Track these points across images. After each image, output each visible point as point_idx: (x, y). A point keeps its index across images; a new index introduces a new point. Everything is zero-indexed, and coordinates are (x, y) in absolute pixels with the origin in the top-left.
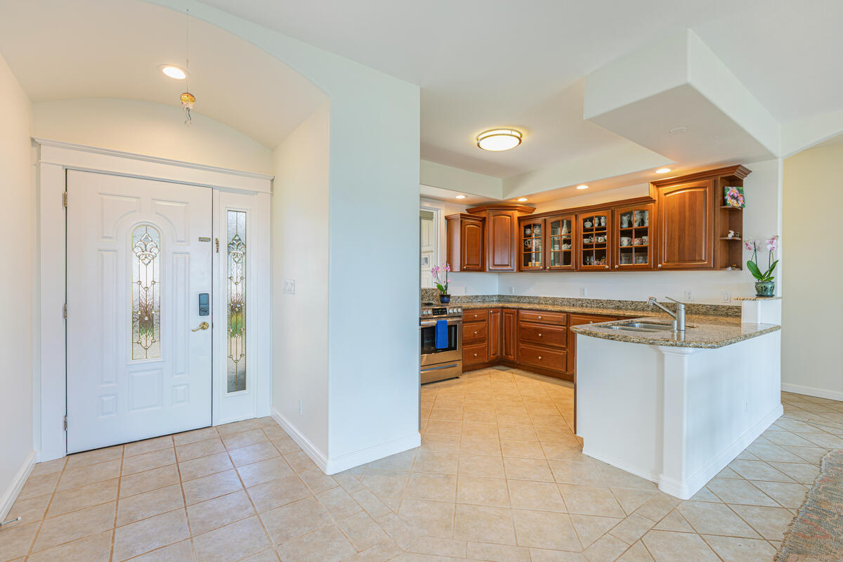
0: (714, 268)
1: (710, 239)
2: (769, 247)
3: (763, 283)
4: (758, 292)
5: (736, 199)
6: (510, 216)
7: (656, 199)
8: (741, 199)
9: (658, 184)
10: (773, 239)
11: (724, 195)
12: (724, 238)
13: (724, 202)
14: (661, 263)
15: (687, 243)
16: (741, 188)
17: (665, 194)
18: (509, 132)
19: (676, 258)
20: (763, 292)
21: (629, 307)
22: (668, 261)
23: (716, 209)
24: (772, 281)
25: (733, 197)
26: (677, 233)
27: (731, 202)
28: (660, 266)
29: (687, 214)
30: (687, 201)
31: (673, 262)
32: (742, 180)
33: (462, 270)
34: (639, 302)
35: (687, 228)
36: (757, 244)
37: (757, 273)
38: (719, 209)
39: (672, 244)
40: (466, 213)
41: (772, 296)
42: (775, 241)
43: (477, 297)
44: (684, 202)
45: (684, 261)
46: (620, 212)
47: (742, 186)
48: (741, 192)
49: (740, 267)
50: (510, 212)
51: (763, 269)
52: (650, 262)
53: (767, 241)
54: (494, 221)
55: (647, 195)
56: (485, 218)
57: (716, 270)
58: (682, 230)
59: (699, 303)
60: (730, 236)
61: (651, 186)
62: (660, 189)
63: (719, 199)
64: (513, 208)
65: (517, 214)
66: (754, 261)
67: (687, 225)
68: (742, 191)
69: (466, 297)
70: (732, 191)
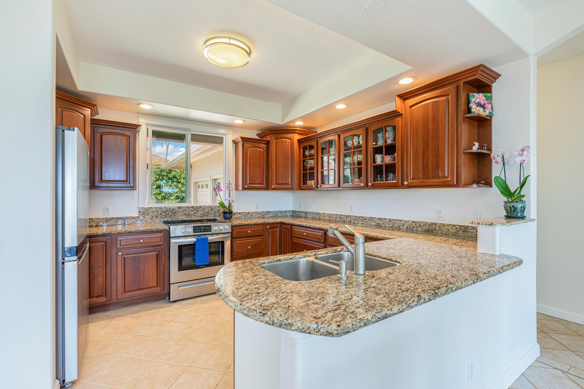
0: (457, 185)
1: (452, 152)
2: (519, 160)
3: (512, 202)
4: (507, 213)
5: (483, 106)
6: (290, 139)
7: (403, 113)
8: (489, 106)
9: (404, 97)
10: (523, 150)
11: (468, 102)
12: (469, 151)
13: (469, 110)
14: (407, 181)
15: (430, 157)
16: (488, 95)
17: (411, 107)
18: (227, 40)
19: (421, 175)
20: (513, 214)
21: (388, 225)
22: (414, 179)
23: (459, 118)
24: (523, 199)
25: (479, 105)
26: (421, 147)
27: (476, 110)
28: (406, 183)
29: (431, 126)
30: (430, 111)
31: (419, 179)
32: (491, 86)
33: (244, 189)
34: (395, 220)
35: (430, 142)
36: (506, 157)
37: (505, 190)
38: (462, 117)
39: (417, 160)
40: (257, 137)
41: (523, 218)
42: (525, 153)
43: (269, 212)
44: (428, 113)
45: (428, 178)
46: (373, 129)
47: (490, 92)
48: (488, 98)
49: (488, 184)
50: (290, 136)
51: (513, 186)
52: (398, 181)
53: (516, 153)
54: (276, 143)
55: (394, 109)
56: (269, 141)
57: (459, 187)
58: (426, 144)
59: (449, 223)
60: (475, 148)
61: (398, 99)
62: (406, 101)
63: (463, 106)
64: (293, 131)
65: (296, 137)
66: (502, 177)
67: (430, 138)
68: (491, 97)
69: (257, 213)
70: (478, 97)
